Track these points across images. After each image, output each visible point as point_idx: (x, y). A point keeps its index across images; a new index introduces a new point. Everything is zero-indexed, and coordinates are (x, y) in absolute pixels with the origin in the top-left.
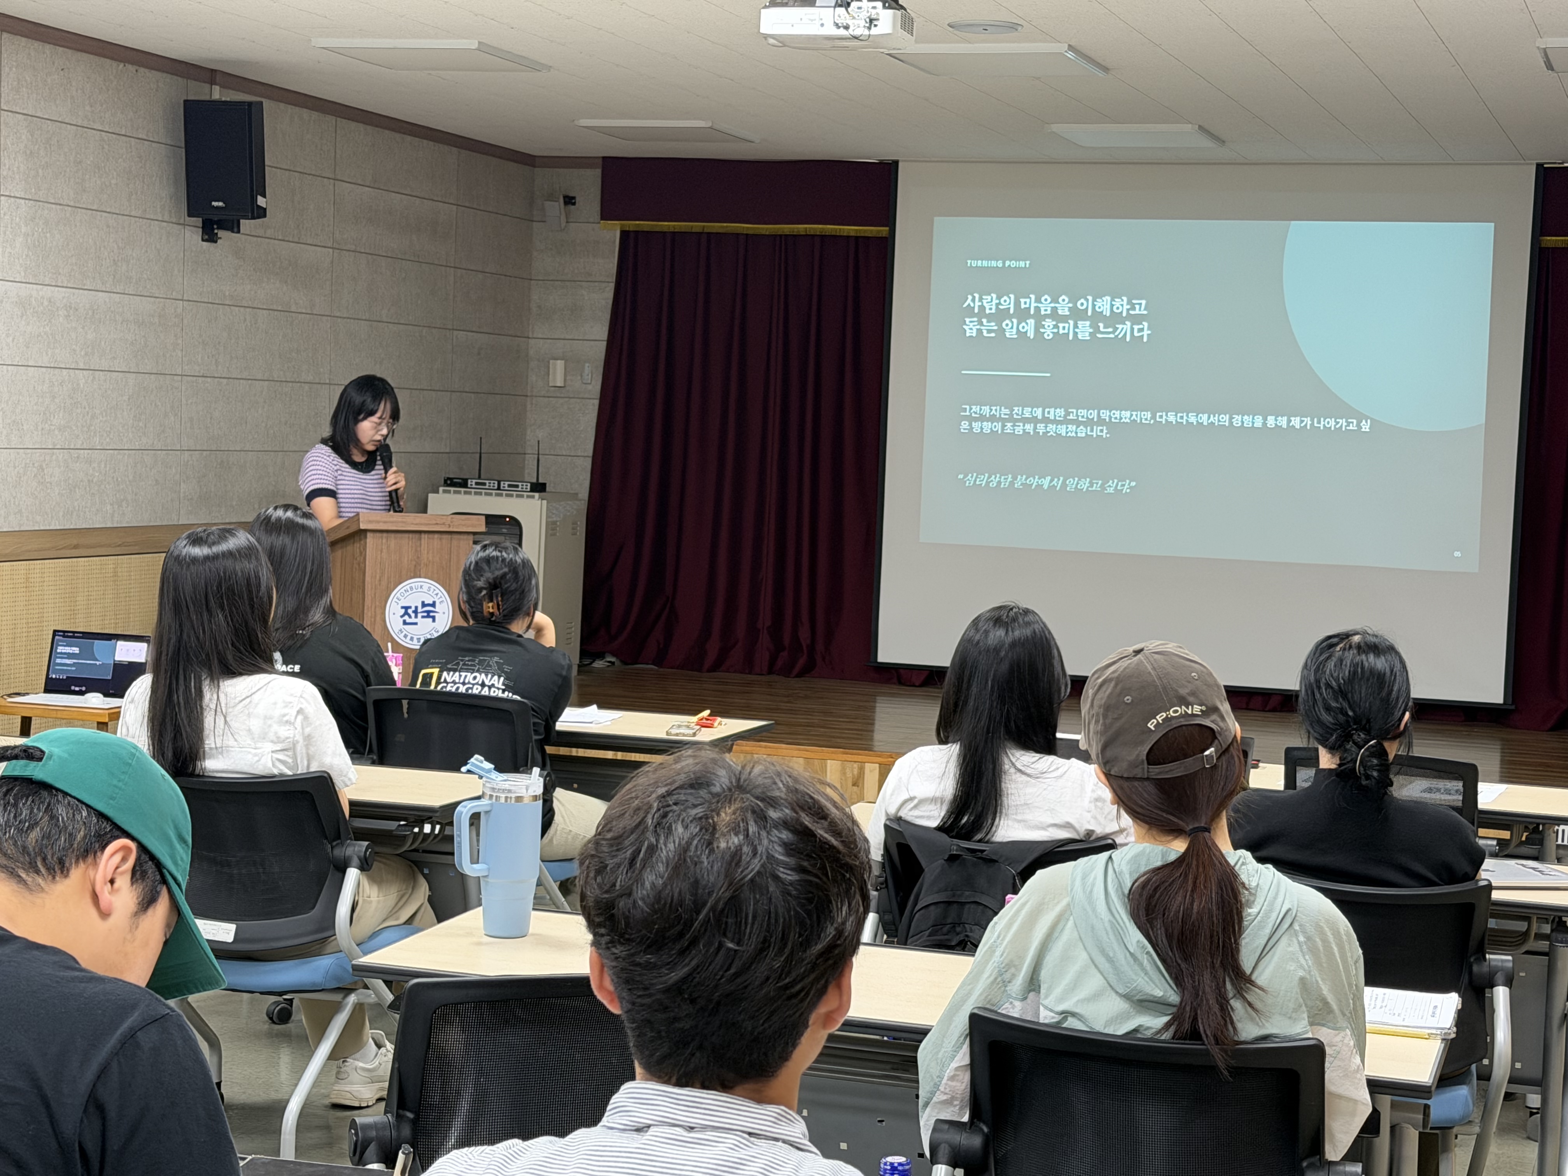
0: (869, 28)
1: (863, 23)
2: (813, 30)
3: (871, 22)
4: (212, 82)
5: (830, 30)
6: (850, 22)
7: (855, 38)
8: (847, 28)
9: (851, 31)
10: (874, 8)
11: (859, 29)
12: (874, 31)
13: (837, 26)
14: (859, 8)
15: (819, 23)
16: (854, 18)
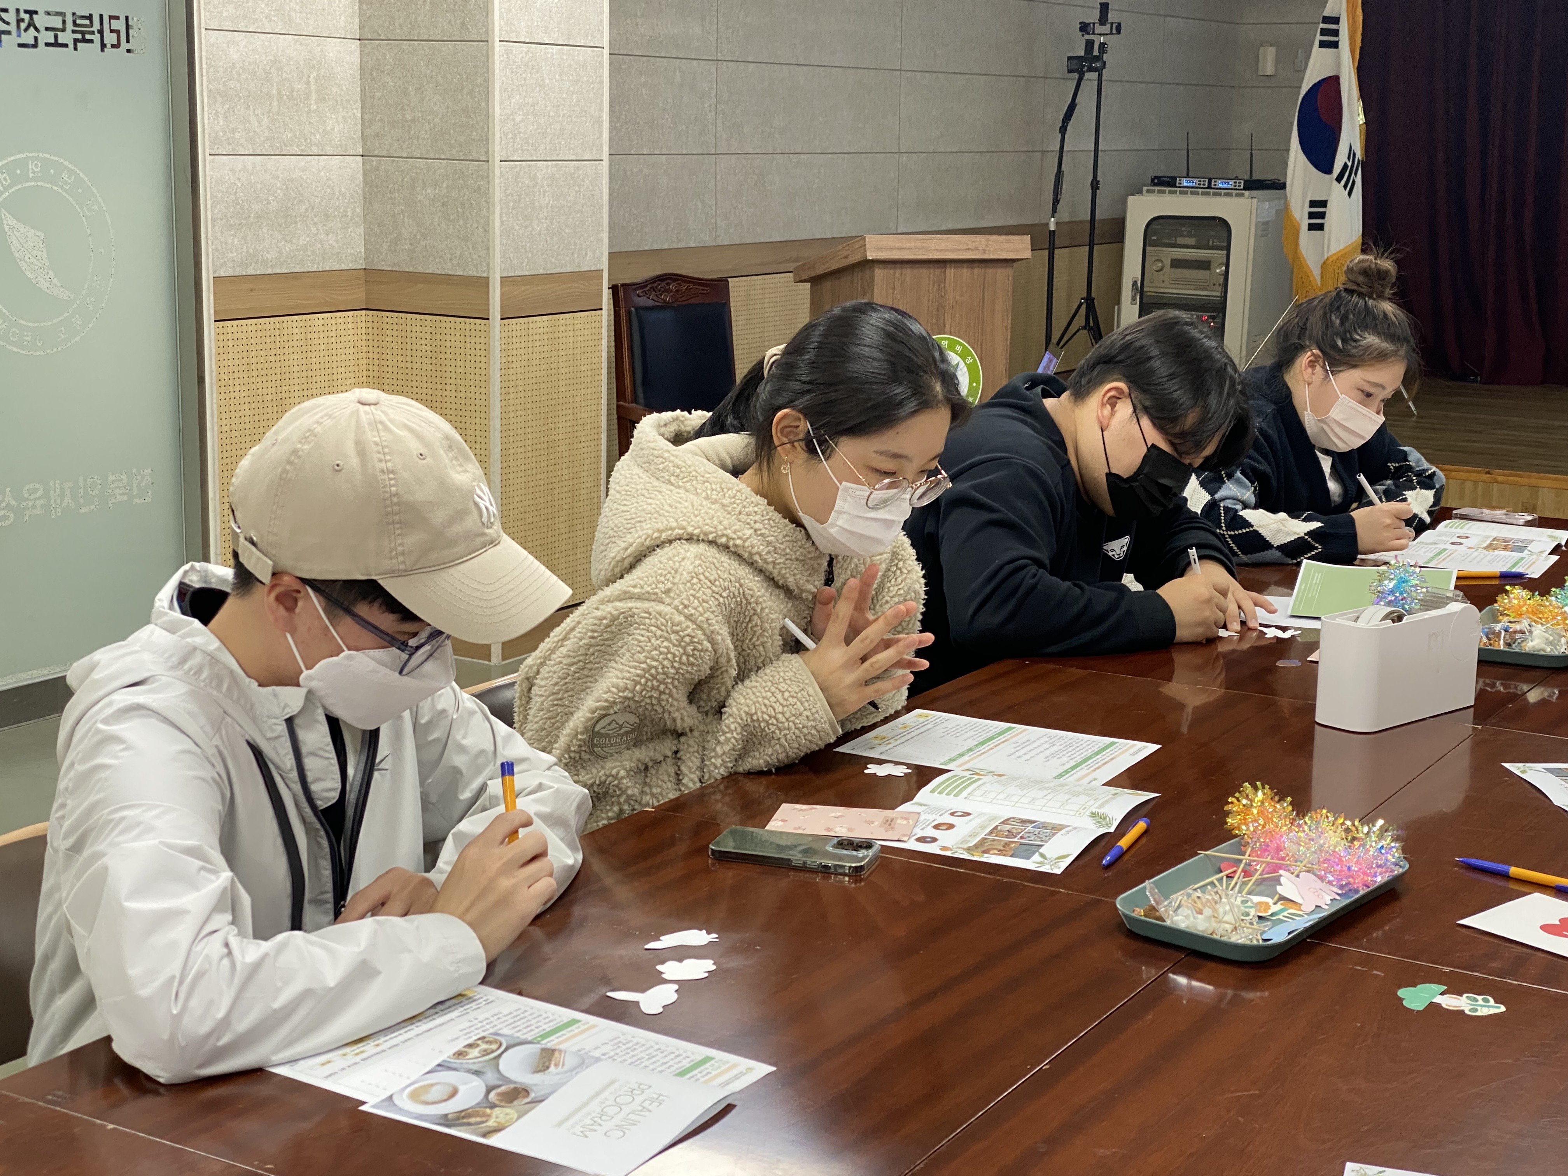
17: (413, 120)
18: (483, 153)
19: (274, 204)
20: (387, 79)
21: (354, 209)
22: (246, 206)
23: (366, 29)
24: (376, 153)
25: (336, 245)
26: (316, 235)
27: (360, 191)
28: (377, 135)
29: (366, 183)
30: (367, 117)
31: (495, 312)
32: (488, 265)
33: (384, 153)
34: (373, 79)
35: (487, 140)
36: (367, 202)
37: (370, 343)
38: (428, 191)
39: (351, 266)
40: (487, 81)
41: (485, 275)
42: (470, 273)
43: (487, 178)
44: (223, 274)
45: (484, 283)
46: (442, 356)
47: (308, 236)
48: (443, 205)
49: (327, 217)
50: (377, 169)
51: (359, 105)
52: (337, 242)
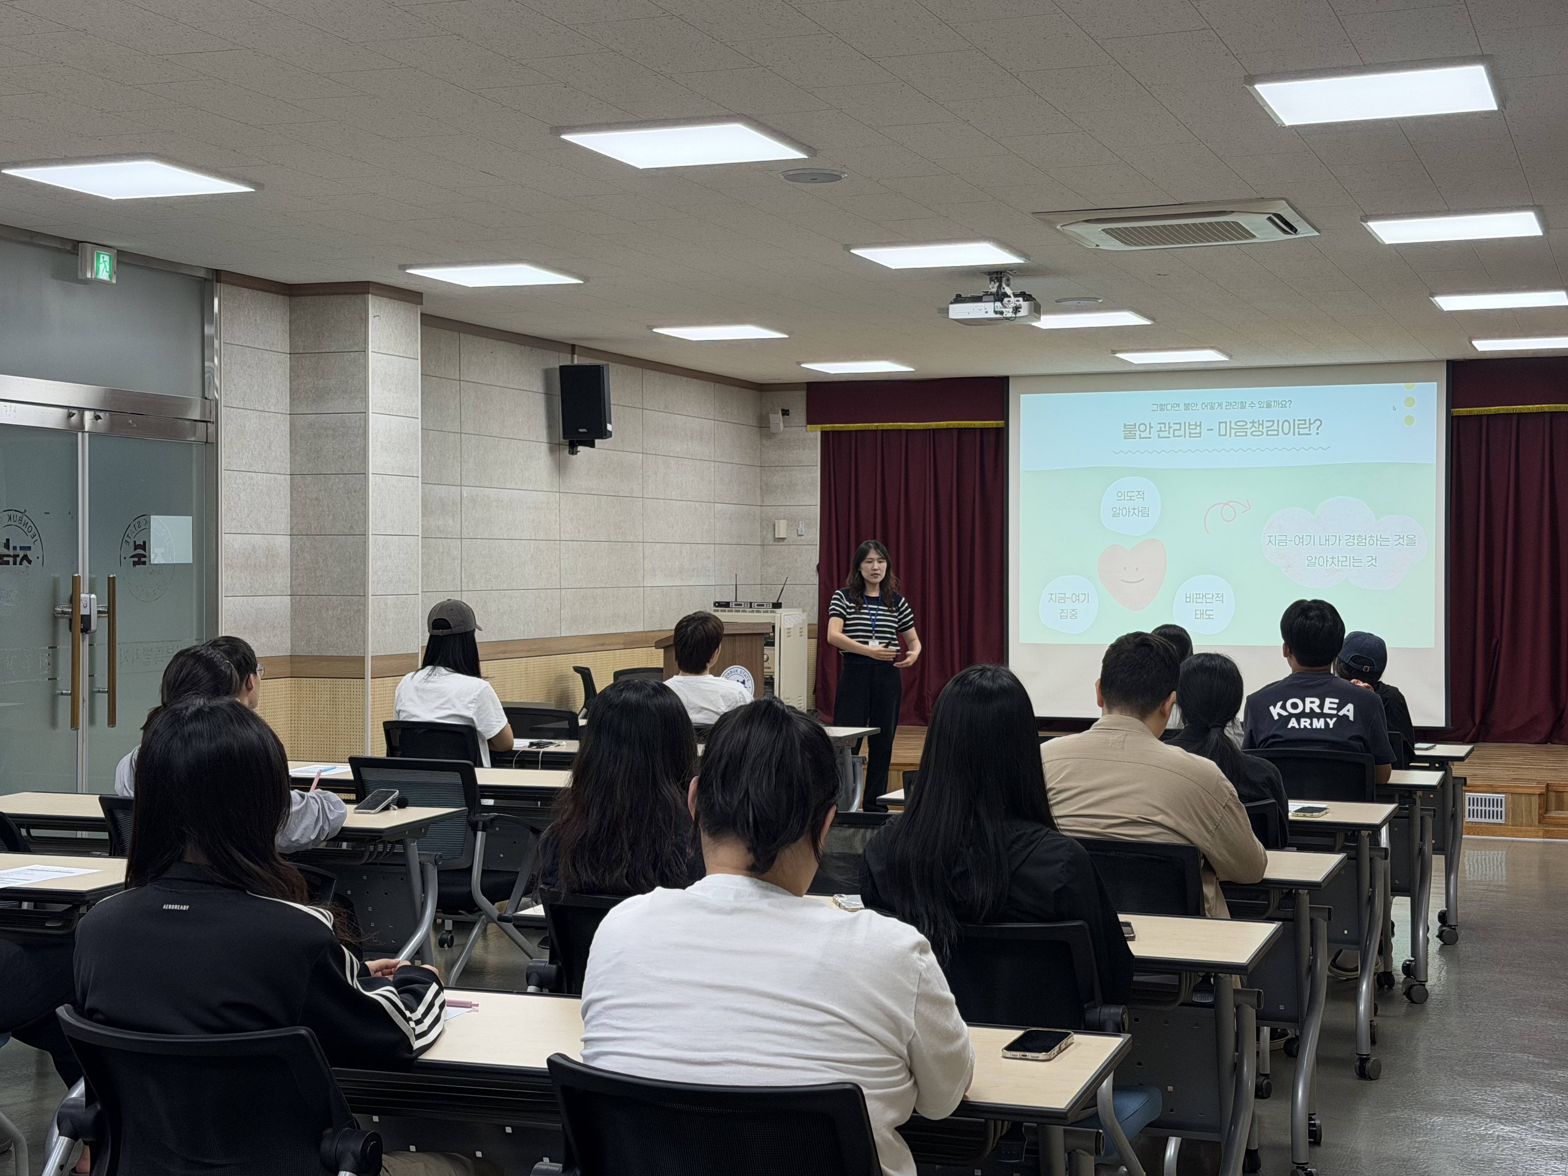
0: (1015, 313)
1: (1011, 310)
2: (981, 315)
3: (1017, 309)
4: (573, 353)
5: (992, 315)
6: (1004, 310)
7: (1007, 319)
8: (1002, 313)
9: (1004, 315)
10: (1018, 301)
11: (1008, 312)
12: (1018, 315)
13: (996, 312)
14: (1009, 301)
15: (984, 311)
16: (1006, 307)
17: (321, 576)
18: (362, 591)
19: (251, 621)
20: (306, 555)
21: (286, 624)
22: (239, 623)
23: (295, 530)
24: (299, 594)
25: (278, 643)
26: (269, 637)
27: (289, 614)
28: (299, 584)
29: (292, 610)
30: (293, 575)
31: (368, 674)
32: (364, 650)
33: (304, 594)
34: (298, 556)
35: (365, 585)
36: (293, 620)
37: (293, 695)
38: (330, 613)
39: (285, 654)
40: (365, 555)
41: (362, 655)
42: (354, 655)
43: (365, 605)
45: (362, 659)
46: (337, 700)
47: (265, 638)
48: (339, 619)
49: (274, 627)
50: (299, 602)
51: (289, 569)
52: (278, 641)
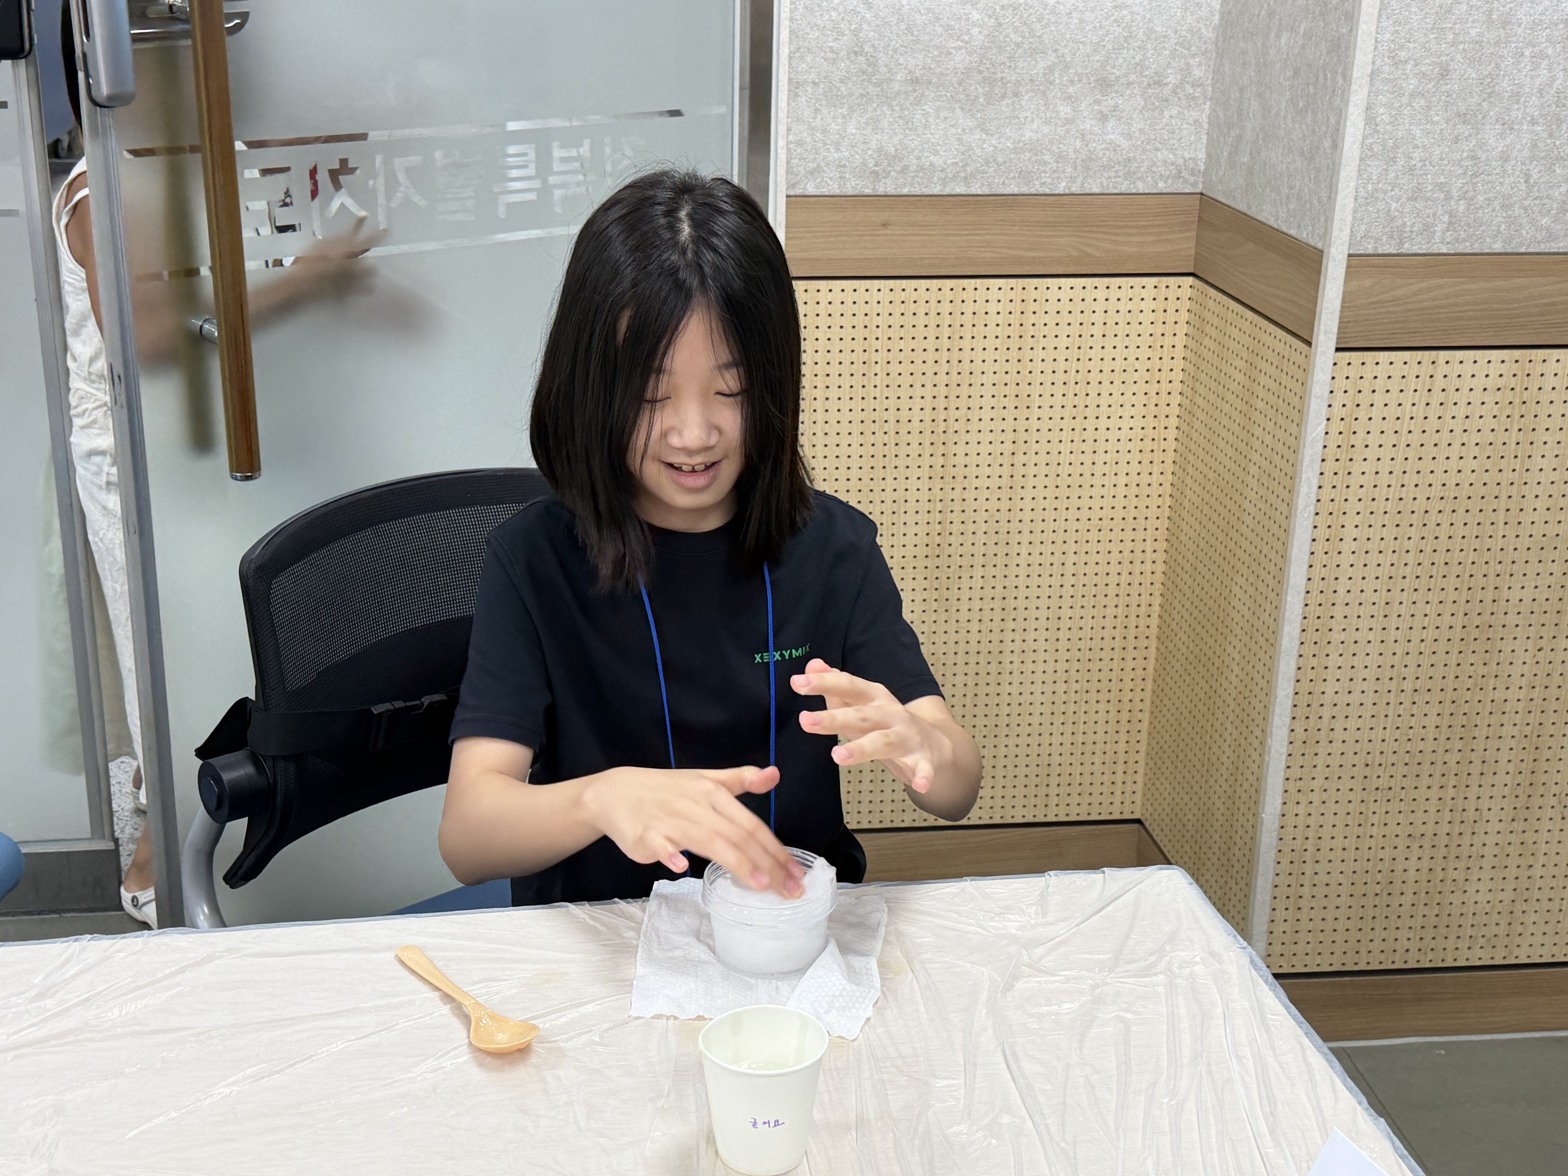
19: (960, 55)
21: (1186, 69)
22: (883, 59)
25: (1124, 143)
26: (1069, 121)
31: (1328, 332)
39: (1161, 186)
41: (1320, 245)
42: (1304, 235)
44: (811, 190)
45: (1318, 264)
46: (1253, 401)
47: (1047, 122)
48: (1295, 74)
52: (1129, 136)
